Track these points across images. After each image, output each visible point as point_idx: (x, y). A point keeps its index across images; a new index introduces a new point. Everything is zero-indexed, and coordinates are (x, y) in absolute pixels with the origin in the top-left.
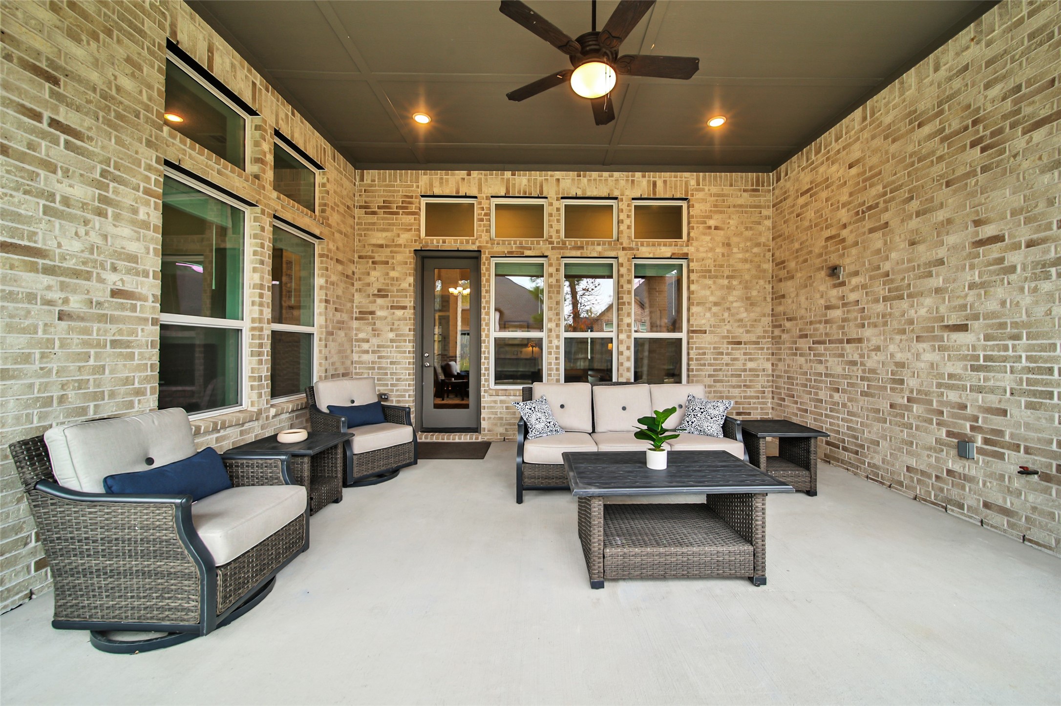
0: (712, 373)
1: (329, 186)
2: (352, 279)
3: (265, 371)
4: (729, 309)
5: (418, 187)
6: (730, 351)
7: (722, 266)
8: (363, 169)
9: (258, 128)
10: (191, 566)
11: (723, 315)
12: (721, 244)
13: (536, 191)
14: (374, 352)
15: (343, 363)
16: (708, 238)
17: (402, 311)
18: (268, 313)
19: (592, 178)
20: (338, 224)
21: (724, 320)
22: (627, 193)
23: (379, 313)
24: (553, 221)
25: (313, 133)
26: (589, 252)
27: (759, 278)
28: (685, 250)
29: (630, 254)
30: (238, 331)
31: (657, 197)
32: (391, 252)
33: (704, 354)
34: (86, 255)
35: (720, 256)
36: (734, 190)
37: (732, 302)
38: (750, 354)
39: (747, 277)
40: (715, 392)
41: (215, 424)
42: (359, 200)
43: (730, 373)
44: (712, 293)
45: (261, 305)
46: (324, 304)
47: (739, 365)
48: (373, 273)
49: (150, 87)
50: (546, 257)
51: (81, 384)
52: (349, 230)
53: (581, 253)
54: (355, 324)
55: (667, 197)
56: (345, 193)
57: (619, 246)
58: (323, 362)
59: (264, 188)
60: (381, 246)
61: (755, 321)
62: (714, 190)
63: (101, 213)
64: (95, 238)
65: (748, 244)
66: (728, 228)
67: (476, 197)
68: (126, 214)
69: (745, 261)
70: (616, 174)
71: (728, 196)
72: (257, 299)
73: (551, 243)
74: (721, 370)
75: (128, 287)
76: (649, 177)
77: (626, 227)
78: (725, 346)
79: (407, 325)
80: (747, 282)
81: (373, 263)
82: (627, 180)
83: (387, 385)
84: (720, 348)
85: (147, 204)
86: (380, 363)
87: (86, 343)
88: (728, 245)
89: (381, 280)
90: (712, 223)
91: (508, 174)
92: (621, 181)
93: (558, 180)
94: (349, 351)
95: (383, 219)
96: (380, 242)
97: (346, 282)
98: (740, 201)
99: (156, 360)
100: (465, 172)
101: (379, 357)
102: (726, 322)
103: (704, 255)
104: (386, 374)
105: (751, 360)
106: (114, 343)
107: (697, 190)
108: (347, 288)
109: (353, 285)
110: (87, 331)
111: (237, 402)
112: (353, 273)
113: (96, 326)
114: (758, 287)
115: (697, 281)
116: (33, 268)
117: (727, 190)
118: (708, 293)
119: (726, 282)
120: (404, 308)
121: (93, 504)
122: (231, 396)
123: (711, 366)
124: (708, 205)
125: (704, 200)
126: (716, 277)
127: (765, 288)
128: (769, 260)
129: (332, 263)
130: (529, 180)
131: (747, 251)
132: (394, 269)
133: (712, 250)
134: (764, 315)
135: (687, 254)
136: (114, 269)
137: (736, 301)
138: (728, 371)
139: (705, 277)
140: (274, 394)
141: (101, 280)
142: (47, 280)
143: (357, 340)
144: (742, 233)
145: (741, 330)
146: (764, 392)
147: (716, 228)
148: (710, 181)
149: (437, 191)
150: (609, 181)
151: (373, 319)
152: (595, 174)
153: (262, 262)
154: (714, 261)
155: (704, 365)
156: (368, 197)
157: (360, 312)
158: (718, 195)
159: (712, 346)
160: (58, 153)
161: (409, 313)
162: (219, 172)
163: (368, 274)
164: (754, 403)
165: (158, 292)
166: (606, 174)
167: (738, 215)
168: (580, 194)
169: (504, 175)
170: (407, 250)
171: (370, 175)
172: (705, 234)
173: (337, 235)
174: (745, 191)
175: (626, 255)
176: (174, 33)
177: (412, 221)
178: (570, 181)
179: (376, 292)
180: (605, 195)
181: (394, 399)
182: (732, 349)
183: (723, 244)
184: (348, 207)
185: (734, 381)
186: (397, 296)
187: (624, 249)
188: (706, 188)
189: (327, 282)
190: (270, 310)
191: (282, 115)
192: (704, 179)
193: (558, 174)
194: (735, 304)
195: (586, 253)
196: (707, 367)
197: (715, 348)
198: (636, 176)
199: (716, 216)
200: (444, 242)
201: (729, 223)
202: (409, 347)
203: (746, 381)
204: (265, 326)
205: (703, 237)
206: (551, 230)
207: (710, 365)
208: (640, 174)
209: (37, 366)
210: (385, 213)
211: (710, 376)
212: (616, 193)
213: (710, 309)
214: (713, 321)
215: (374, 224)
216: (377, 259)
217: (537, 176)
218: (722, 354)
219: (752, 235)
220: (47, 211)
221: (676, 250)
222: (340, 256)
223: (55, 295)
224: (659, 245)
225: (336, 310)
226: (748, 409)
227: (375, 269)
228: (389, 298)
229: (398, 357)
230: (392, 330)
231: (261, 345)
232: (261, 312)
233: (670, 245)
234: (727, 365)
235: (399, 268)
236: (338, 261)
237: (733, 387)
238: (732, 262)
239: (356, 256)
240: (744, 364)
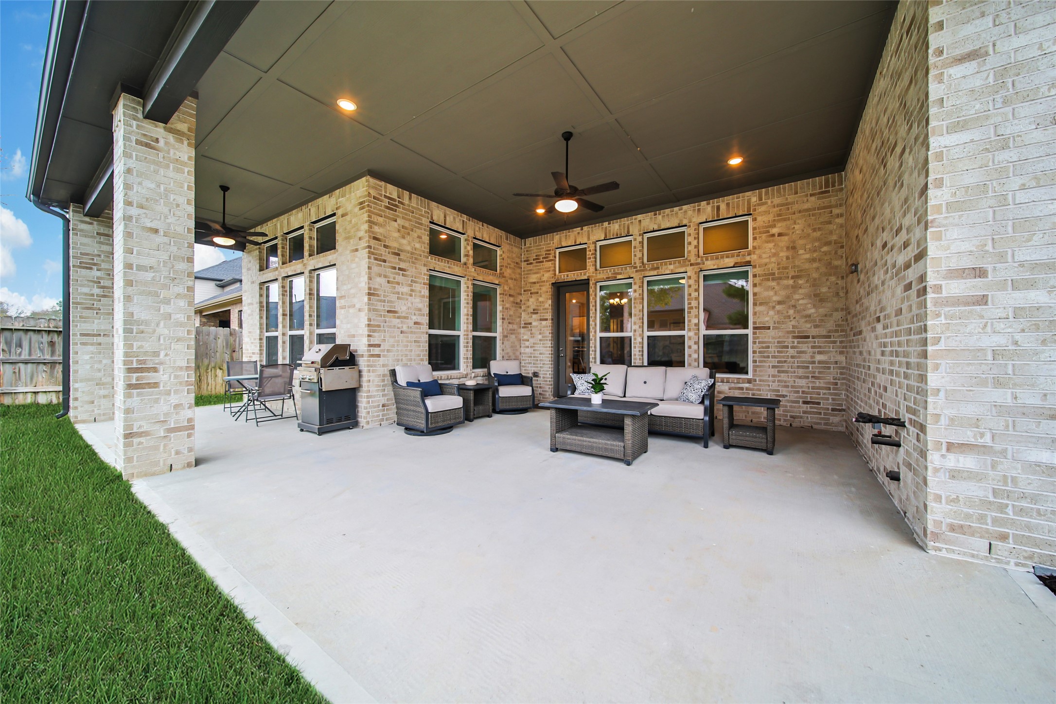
0: (776, 364)
1: (503, 255)
2: (520, 304)
3: (470, 355)
4: (794, 306)
5: (553, 243)
6: (796, 344)
7: (786, 268)
8: (525, 239)
9: (466, 240)
10: (423, 411)
11: (787, 312)
12: (785, 249)
13: (624, 232)
14: (531, 347)
15: (514, 353)
16: (771, 245)
17: (546, 322)
18: (471, 327)
19: (665, 214)
20: (510, 274)
21: (789, 317)
22: (694, 220)
23: (534, 324)
24: (637, 251)
25: (494, 230)
26: (663, 270)
27: (830, 275)
28: (748, 258)
29: (697, 268)
30: (459, 336)
31: (721, 218)
32: (540, 286)
33: (768, 347)
34: (407, 311)
35: (784, 259)
36: (800, 197)
37: (798, 300)
38: (820, 347)
39: (815, 275)
40: (779, 381)
41: (448, 376)
42: (523, 257)
43: (796, 364)
44: (776, 293)
45: (467, 323)
46: (501, 320)
47: (806, 357)
48: (531, 300)
49: (424, 243)
50: (632, 278)
51: (406, 355)
52: (518, 276)
53: (658, 272)
54: (522, 330)
55: (730, 216)
56: (514, 256)
57: (687, 263)
58: (501, 352)
59: (468, 268)
60: (534, 283)
61: (826, 316)
62: (777, 201)
63: (411, 295)
64: (410, 305)
65: (816, 244)
66: (793, 233)
67: (586, 243)
68: (418, 294)
69: (813, 260)
70: (685, 207)
71: (793, 203)
72: (466, 321)
73: (636, 267)
74: (785, 362)
75: (419, 321)
76: (713, 203)
77: (694, 247)
78: (791, 340)
79: (548, 330)
80: (815, 280)
81: (531, 293)
82: (694, 210)
83: (537, 367)
84: (784, 342)
85: (424, 287)
86: (534, 354)
87: (407, 341)
88: (794, 248)
89: (535, 304)
90: (775, 231)
91: (606, 224)
92: (689, 212)
93: (640, 221)
94: (518, 347)
95: (536, 266)
96: (534, 281)
97: (516, 307)
98: (807, 206)
99: (427, 348)
100: (580, 228)
101: (534, 350)
102: (792, 319)
103: (767, 260)
104: (537, 360)
105: (820, 353)
106: (415, 341)
107: (759, 205)
108: (517, 310)
109: (521, 308)
110: (408, 337)
111: (458, 369)
112: (521, 301)
113: (410, 335)
114: (828, 283)
115: (760, 284)
116: (395, 317)
117: (791, 198)
118: (771, 293)
119: (791, 282)
120: (546, 320)
121: (404, 389)
122: (456, 367)
123: (775, 358)
124: (771, 215)
125: (767, 212)
126: (780, 278)
127: (837, 284)
128: (842, 257)
129: (506, 297)
130: (620, 226)
131: (815, 251)
132: (541, 296)
133: (775, 255)
134: (836, 310)
135: (750, 262)
136: (415, 314)
137: (803, 299)
138: (794, 363)
139: (768, 280)
140: (474, 367)
141: (411, 319)
142: (398, 320)
143: (523, 340)
144: (809, 235)
145: (808, 325)
146: (836, 384)
147: (780, 235)
148: (773, 195)
149: (564, 244)
150: (679, 214)
151: (531, 327)
152: (667, 211)
153: (468, 303)
154: (778, 265)
155: (768, 357)
156: (528, 254)
157: (525, 324)
158: (782, 205)
159: (776, 341)
160: (400, 278)
161: (549, 323)
162: (449, 267)
163: (528, 300)
164: (824, 394)
165: (428, 322)
166: (676, 209)
167: (804, 219)
168: (656, 228)
169: (603, 225)
170: (548, 284)
171: (530, 241)
172: (767, 242)
173: (510, 281)
174: (811, 195)
175: (693, 269)
176: (432, 218)
177: (551, 265)
178: (648, 220)
179: (532, 311)
180: (676, 224)
181: (542, 376)
182: (798, 343)
183: (788, 248)
184: (517, 263)
185: (801, 372)
186: (543, 313)
187: (691, 265)
188: (769, 201)
189: (503, 308)
190: (472, 326)
191: (477, 229)
192: (767, 193)
193: (639, 217)
194: (801, 302)
195: (661, 271)
196: (771, 359)
197: (778, 342)
198: (702, 205)
199: (779, 225)
200: (567, 276)
201: (794, 228)
202: (549, 344)
203: (814, 372)
204: (470, 333)
205: (767, 245)
206: (636, 258)
207: (773, 357)
208: (705, 202)
209: (395, 349)
210: (537, 262)
211: (773, 367)
212: (685, 222)
213: (774, 307)
214: (776, 318)
215: (531, 270)
216: (533, 291)
217: (625, 221)
218: (787, 347)
219: (821, 235)
220: (398, 298)
221: (739, 260)
222: (512, 292)
223: (400, 326)
224: (722, 257)
225: (509, 323)
226: (817, 398)
227: (532, 297)
228: (539, 315)
229: (543, 350)
230: (540, 334)
231: (467, 343)
232: (467, 327)
233: (733, 256)
234: (792, 357)
235: (543, 296)
236: (510, 295)
237: (800, 378)
238: (797, 263)
239: (523, 290)
240: (812, 357)
